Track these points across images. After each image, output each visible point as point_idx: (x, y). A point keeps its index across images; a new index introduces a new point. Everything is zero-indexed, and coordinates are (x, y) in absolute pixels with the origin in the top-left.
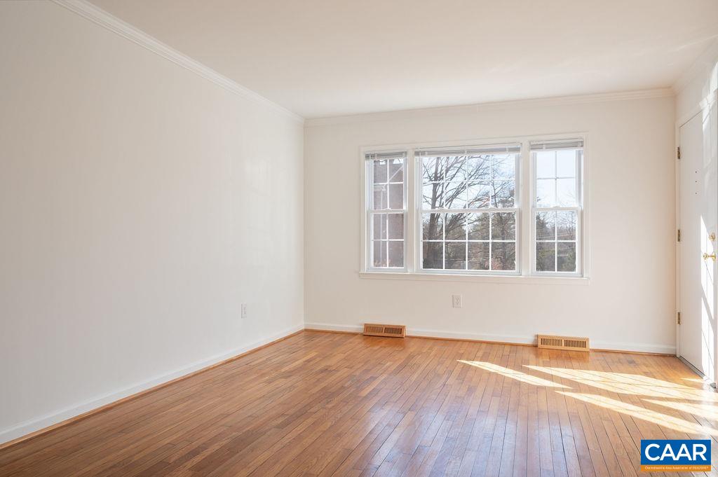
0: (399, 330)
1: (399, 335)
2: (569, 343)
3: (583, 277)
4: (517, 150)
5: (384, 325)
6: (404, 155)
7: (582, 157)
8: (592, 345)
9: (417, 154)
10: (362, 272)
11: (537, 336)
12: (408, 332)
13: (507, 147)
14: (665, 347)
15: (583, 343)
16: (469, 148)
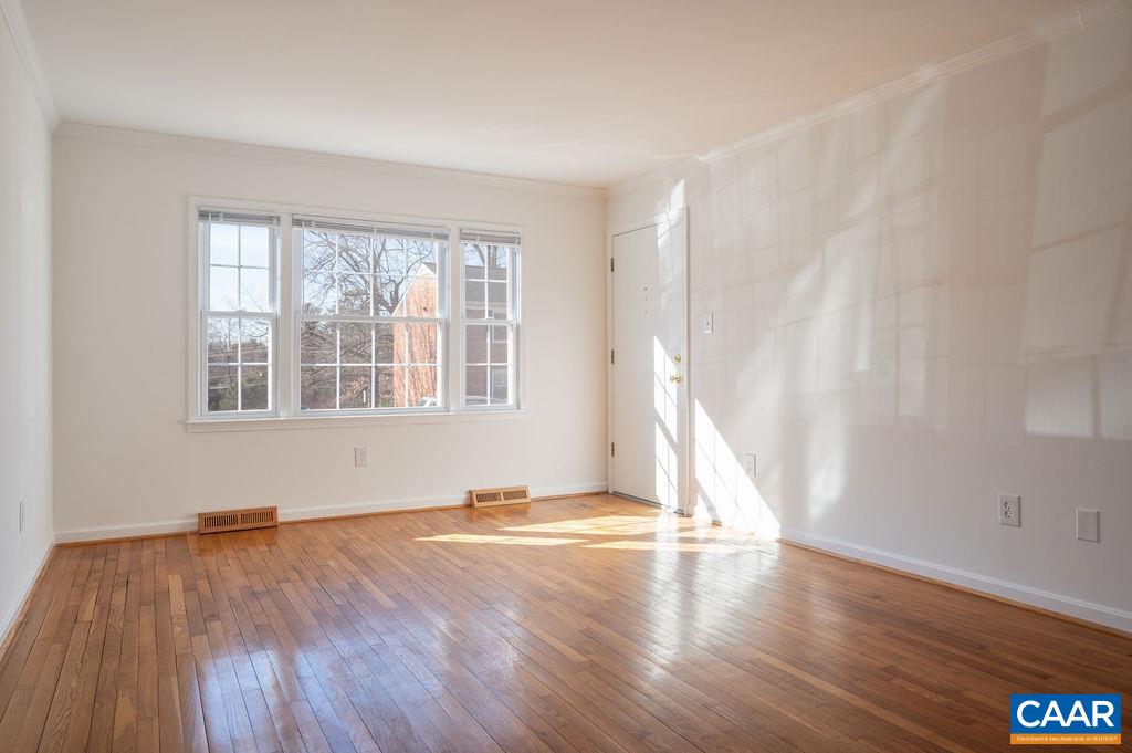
0: (270, 513)
1: (270, 524)
2: (509, 495)
3: (519, 409)
4: (445, 237)
5: (239, 511)
6: (275, 221)
7: (519, 257)
8: (533, 493)
9: (297, 222)
10: (191, 421)
11: (470, 492)
12: (283, 515)
13: (433, 231)
14: (598, 484)
15: (522, 493)
16: (381, 226)
